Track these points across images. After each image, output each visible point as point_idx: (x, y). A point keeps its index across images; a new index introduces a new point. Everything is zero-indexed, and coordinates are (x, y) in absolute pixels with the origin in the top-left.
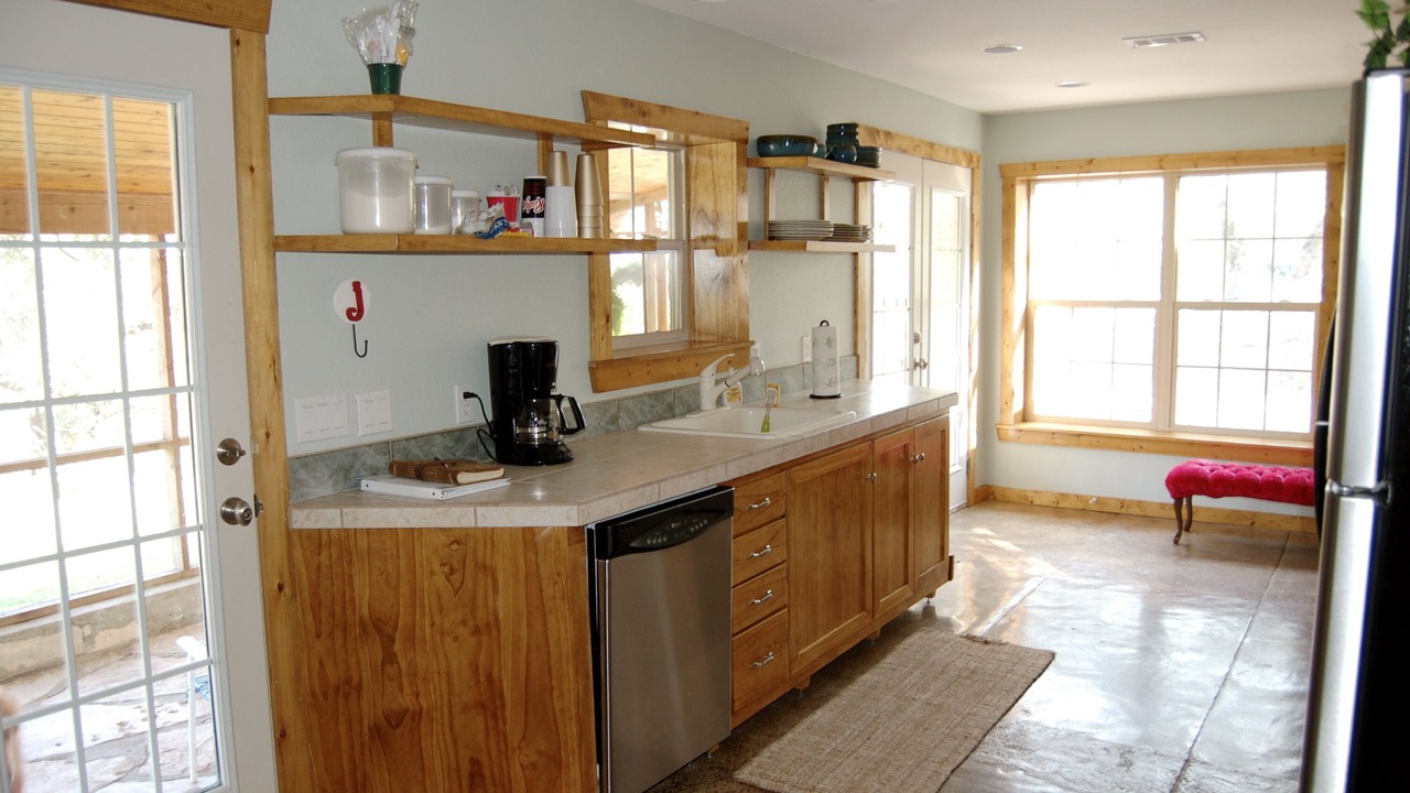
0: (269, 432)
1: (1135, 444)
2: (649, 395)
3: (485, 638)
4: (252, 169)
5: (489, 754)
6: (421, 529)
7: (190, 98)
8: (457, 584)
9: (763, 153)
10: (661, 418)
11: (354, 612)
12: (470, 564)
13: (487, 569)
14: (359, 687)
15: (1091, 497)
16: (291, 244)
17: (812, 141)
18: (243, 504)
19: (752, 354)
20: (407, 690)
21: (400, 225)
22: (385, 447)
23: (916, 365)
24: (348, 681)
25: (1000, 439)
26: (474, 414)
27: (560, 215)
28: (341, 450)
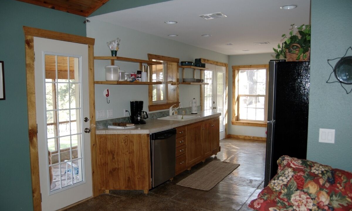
0: (93, 117)
1: (261, 125)
2: (159, 112)
3: (131, 155)
4: (91, 69)
5: (132, 176)
6: (120, 134)
7: (81, 57)
8: (126, 144)
9: (182, 65)
10: (162, 117)
11: (107, 150)
12: (129, 141)
13: (132, 142)
14: (108, 164)
15: (252, 137)
16: (98, 83)
17: (192, 62)
18: (89, 129)
19: (180, 104)
20: (117, 164)
21: (116, 79)
22: (112, 120)
23: (214, 108)
24: (105, 163)
25: (232, 124)
26: (128, 115)
27: (144, 78)
28: (104, 120)
